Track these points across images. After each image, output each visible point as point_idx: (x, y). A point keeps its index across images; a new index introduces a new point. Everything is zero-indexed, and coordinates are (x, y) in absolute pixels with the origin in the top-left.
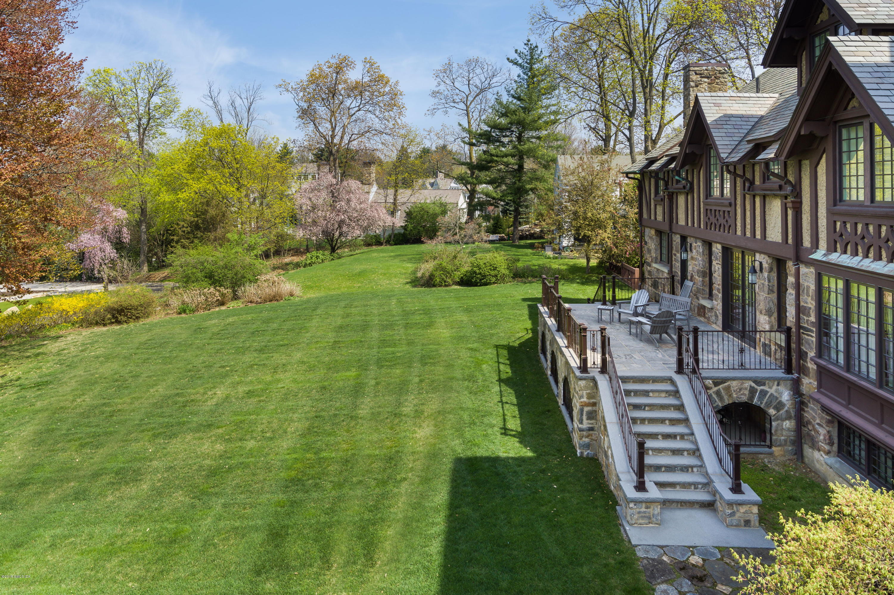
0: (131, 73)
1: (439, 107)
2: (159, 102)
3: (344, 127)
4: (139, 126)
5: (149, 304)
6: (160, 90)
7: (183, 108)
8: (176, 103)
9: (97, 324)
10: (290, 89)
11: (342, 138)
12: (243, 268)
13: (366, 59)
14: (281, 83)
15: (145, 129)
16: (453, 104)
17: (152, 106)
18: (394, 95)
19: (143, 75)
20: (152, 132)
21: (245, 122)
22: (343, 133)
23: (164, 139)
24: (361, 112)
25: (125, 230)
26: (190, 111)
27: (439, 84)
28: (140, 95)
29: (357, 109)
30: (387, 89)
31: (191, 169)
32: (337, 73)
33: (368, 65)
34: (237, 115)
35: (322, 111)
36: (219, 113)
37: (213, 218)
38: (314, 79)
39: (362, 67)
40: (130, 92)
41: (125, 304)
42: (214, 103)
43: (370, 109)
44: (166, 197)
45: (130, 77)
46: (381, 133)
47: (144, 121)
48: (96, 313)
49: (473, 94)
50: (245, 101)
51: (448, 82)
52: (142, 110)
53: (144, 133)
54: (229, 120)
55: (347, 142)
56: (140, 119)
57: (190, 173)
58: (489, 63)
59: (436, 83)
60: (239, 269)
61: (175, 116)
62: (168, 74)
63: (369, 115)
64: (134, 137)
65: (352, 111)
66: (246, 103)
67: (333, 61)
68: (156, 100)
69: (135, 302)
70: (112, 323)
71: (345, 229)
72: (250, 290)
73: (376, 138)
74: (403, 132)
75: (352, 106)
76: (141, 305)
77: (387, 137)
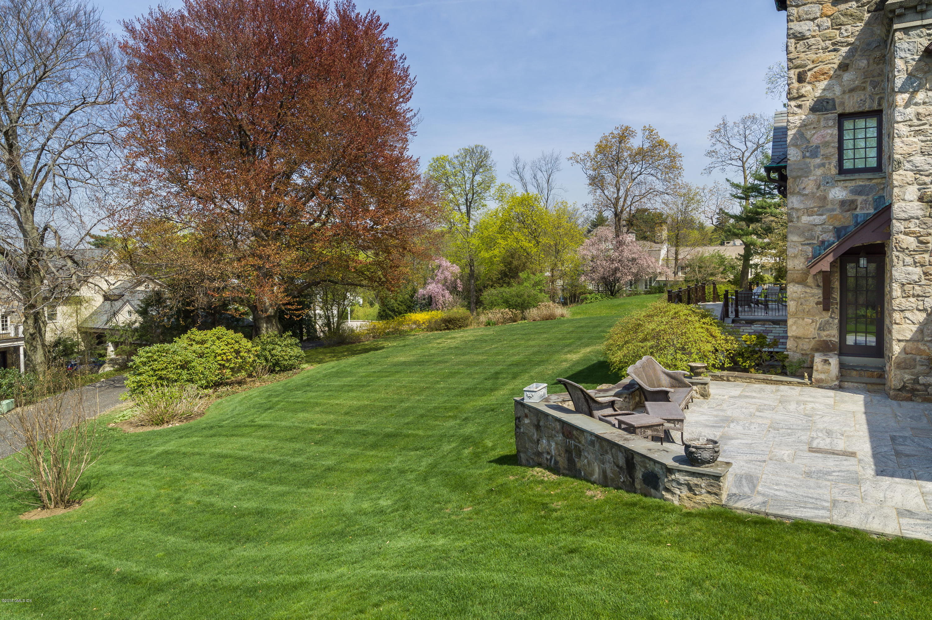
0: (459, 159)
1: (716, 165)
2: (481, 179)
3: (627, 191)
4: (467, 200)
5: (467, 318)
6: (481, 170)
7: (498, 183)
8: (492, 179)
9: (437, 330)
10: (579, 160)
11: (625, 200)
12: (529, 296)
13: (645, 127)
14: (572, 155)
15: (471, 203)
16: (730, 162)
17: (475, 183)
18: (673, 157)
19: (468, 159)
20: (476, 204)
21: (545, 192)
22: (626, 196)
23: (486, 210)
24: (643, 176)
25: (458, 281)
26: (503, 186)
27: (714, 144)
28: (467, 175)
29: (639, 173)
30: (667, 152)
31: (501, 230)
32: (620, 142)
33: (647, 133)
34: (538, 186)
35: (609, 177)
36: (525, 185)
37: (517, 267)
38: (601, 149)
39: (642, 135)
40: (459, 174)
41: (452, 317)
42: (520, 177)
43: (652, 172)
44: (485, 255)
45: (459, 161)
46: (662, 193)
47: (470, 196)
48: (435, 322)
49: (750, 150)
50: (545, 173)
51: (724, 141)
52: (468, 186)
53: (470, 206)
54: (533, 191)
55: (629, 203)
56: (467, 195)
57: (500, 233)
58: (765, 118)
59: (710, 143)
60: (525, 296)
61: (492, 191)
62: (486, 156)
63: (651, 178)
64: (464, 209)
65: (635, 175)
66: (546, 176)
67: (616, 132)
68: (478, 178)
69: (458, 316)
70: (445, 329)
71: (619, 275)
72: (533, 312)
73: (657, 198)
74: (684, 191)
75: (635, 170)
76: (462, 318)
77: (667, 197)
